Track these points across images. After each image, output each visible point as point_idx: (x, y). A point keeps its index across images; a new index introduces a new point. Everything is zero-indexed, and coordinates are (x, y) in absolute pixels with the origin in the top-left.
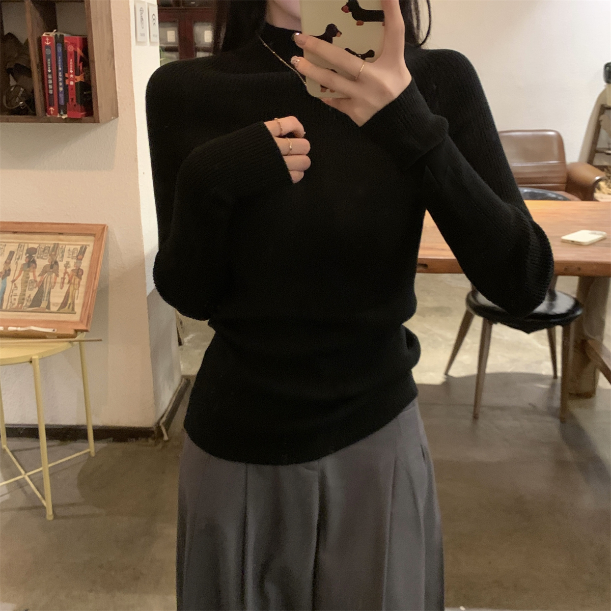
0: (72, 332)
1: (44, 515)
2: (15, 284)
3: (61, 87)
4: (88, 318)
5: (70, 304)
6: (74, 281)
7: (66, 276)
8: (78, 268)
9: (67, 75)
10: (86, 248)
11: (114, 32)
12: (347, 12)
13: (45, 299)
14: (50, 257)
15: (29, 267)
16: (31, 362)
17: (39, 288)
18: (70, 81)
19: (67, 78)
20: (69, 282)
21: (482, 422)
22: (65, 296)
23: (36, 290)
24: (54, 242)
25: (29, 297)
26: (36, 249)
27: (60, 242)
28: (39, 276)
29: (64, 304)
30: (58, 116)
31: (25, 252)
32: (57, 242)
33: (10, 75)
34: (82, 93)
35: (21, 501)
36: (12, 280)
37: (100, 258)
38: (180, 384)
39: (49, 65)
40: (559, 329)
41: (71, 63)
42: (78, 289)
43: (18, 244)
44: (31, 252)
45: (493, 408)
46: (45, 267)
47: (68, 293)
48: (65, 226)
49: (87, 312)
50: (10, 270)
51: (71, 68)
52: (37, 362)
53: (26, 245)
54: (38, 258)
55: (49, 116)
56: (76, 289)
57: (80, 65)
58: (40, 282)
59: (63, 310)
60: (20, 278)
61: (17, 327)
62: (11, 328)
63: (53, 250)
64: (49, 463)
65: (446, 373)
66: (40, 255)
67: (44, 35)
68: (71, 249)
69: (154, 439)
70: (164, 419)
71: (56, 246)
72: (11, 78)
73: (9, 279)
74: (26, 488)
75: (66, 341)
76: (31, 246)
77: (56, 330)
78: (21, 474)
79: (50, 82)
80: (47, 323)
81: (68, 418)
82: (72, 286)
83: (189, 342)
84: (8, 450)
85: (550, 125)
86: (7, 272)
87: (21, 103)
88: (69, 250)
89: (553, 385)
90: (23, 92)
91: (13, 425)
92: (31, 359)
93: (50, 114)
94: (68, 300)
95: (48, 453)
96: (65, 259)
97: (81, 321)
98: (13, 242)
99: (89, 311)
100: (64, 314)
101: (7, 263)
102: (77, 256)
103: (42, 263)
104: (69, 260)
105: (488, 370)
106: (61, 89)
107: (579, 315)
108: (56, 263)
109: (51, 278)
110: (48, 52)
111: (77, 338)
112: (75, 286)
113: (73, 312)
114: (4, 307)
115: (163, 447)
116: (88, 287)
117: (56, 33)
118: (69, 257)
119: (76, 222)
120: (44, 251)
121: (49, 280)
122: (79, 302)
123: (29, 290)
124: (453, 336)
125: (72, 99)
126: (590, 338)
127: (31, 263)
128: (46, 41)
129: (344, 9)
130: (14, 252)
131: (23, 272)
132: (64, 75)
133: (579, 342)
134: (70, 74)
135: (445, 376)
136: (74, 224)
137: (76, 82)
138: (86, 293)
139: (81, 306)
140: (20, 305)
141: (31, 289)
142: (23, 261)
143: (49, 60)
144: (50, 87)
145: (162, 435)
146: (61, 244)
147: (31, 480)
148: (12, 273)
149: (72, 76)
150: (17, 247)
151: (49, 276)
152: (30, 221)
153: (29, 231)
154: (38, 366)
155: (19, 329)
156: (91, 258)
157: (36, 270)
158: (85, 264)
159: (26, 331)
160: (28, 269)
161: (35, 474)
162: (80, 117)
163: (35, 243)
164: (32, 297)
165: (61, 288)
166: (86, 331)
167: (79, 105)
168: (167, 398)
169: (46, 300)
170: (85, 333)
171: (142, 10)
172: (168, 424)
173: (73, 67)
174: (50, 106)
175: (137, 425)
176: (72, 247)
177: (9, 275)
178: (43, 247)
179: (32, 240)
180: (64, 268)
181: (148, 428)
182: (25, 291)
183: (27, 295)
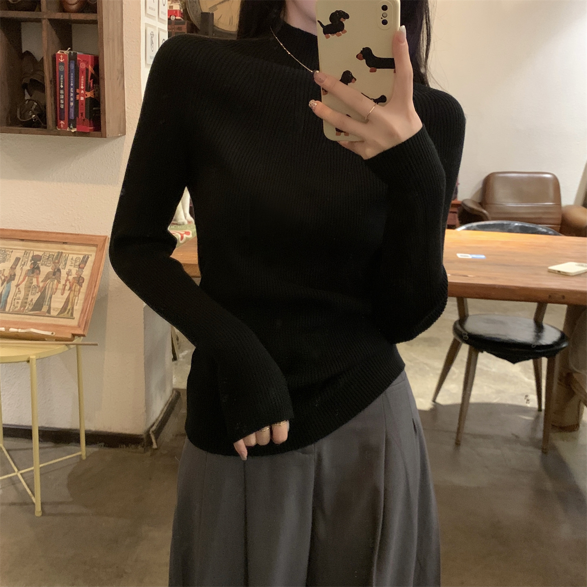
0: (70, 336)
1: (33, 511)
2: (19, 289)
3: (72, 102)
4: (86, 324)
5: (69, 310)
6: (75, 288)
7: (68, 283)
8: (79, 276)
9: (78, 91)
10: (88, 258)
11: (124, 53)
12: (361, 59)
13: (46, 304)
14: (53, 265)
15: (33, 273)
16: (28, 361)
17: (41, 294)
18: (80, 96)
19: (78, 94)
20: (70, 289)
21: (464, 449)
22: (65, 302)
23: (38, 295)
24: (58, 251)
25: (32, 300)
26: (41, 256)
27: (63, 251)
28: (42, 281)
29: (64, 309)
30: (68, 130)
31: (30, 258)
32: (60, 251)
33: (26, 90)
34: (91, 109)
35: (12, 497)
36: (16, 284)
37: (101, 268)
38: (171, 396)
39: (62, 81)
40: (544, 361)
41: (82, 80)
42: (78, 296)
43: (24, 251)
44: (36, 259)
45: (475, 436)
46: (48, 274)
47: (68, 300)
48: (69, 236)
49: (85, 318)
50: (15, 275)
51: (82, 85)
52: (34, 363)
53: (32, 252)
54: (42, 265)
55: (59, 129)
56: (76, 296)
57: (91, 82)
58: (42, 287)
59: (62, 315)
60: (24, 283)
61: (18, 328)
62: (12, 330)
63: (57, 258)
64: (40, 464)
65: (434, 400)
66: (45, 262)
67: (59, 52)
68: (74, 259)
69: (143, 446)
70: (154, 428)
71: (60, 254)
72: (26, 93)
73: (14, 283)
75: (64, 344)
76: (36, 253)
77: (54, 333)
78: (14, 472)
79: (62, 97)
80: (46, 326)
81: (63, 421)
82: (72, 293)
83: (184, 357)
84: (4, 449)
85: (546, 168)
86: (12, 277)
87: (34, 116)
88: (72, 259)
89: (537, 417)
90: (36, 106)
91: (10, 425)
92: (29, 358)
93: (60, 128)
94: (67, 306)
95: (41, 454)
96: (68, 267)
97: (79, 326)
98: (20, 249)
99: (87, 317)
100: (63, 319)
101: (13, 268)
102: (79, 265)
103: (45, 270)
104: (72, 268)
105: (473, 399)
106: (72, 104)
107: (565, 347)
108: (59, 270)
110: (61, 68)
111: (75, 342)
112: (75, 293)
113: (72, 317)
114: (7, 310)
115: (152, 455)
116: (87, 295)
117: (70, 51)
118: (72, 266)
119: (81, 233)
120: (48, 259)
121: (51, 286)
122: (78, 308)
123: (31, 295)
124: (440, 365)
125: (82, 114)
126: (575, 372)
127: (35, 269)
128: (60, 58)
129: (358, 56)
130: (20, 259)
131: (27, 278)
132: (75, 91)
133: (564, 375)
134: (81, 89)
135: (433, 403)
136: (78, 235)
137: (86, 97)
138: (86, 299)
139: (80, 312)
140: (22, 308)
141: (34, 294)
142: (28, 267)
143: (62, 76)
144: (62, 102)
145: (151, 443)
146: (64, 253)
147: (23, 478)
148: (17, 278)
149: (82, 92)
150: (23, 254)
151: (52, 283)
152: (37, 230)
153: (36, 239)
154: (35, 366)
155: (20, 330)
156: (93, 267)
157: (40, 276)
158: (86, 273)
159: (26, 332)
160: (32, 275)
161: (27, 472)
162: (88, 131)
163: (40, 251)
164: (34, 302)
165: (62, 295)
166: (84, 336)
167: (88, 120)
168: (158, 408)
170: (82, 338)
171: (152, 35)
172: (158, 432)
173: (84, 84)
174: (61, 120)
175: (128, 432)
176: (75, 257)
177: (14, 279)
178: (48, 255)
179: (38, 247)
180: (66, 276)
181: (139, 435)
182: (28, 295)
183: (29, 300)
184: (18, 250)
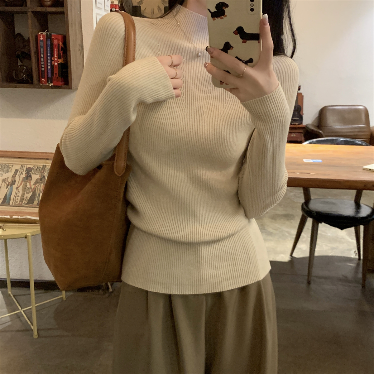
1: (32, 335)
2: (18, 190)
3: (49, 66)
9: (53, 59)
11: (83, 33)
12: (236, 34)
14: (40, 174)
15: (27, 179)
16: (26, 237)
17: (33, 193)
18: (55, 62)
19: (53, 61)
21: (313, 286)
23: (31, 194)
24: (43, 164)
26: (32, 168)
27: (47, 165)
28: (33, 185)
30: (47, 85)
31: (25, 170)
32: (45, 164)
33: (18, 59)
34: (62, 70)
35: (18, 326)
36: (16, 187)
39: (42, 53)
40: (362, 227)
41: (56, 51)
43: (21, 165)
44: (29, 170)
45: (319, 277)
46: (37, 180)
48: (50, 154)
50: (15, 181)
51: (56, 55)
52: (30, 237)
53: (26, 165)
55: (41, 84)
57: (61, 53)
58: (33, 189)
60: (21, 186)
61: (18, 216)
62: (14, 217)
63: (42, 169)
64: (36, 304)
65: (291, 255)
66: (34, 172)
67: (39, 34)
69: (103, 290)
71: (44, 167)
72: (19, 61)
73: (15, 186)
74: (22, 318)
76: (29, 166)
78: (19, 310)
79: (43, 63)
80: (37, 214)
81: (49, 276)
84: (12, 295)
86: (13, 182)
87: (24, 76)
89: (358, 264)
90: (26, 69)
92: (26, 235)
95: (36, 298)
98: (18, 164)
101: (14, 176)
103: (35, 177)
105: (316, 254)
106: (49, 67)
108: (44, 177)
109: (40, 186)
110: (41, 44)
114: (11, 204)
115: (109, 296)
117: (47, 33)
120: (37, 170)
121: (39, 187)
123: (26, 193)
124: (294, 232)
125: (56, 74)
127: (28, 177)
128: (41, 37)
129: (235, 32)
130: (18, 170)
131: (23, 182)
132: (51, 59)
135: (291, 257)
137: (58, 63)
140: (21, 203)
143: (42, 49)
144: (43, 66)
145: (108, 288)
147: (25, 314)
148: (17, 182)
149: (56, 59)
150: (20, 167)
151: (39, 186)
153: (28, 157)
154: (30, 240)
157: (32, 181)
159: (23, 218)
160: (26, 181)
161: (27, 310)
162: (61, 85)
163: (31, 165)
164: (28, 198)
167: (60, 78)
169: (37, 200)
174: (43, 78)
177: (15, 184)
178: (36, 167)
179: (30, 162)
182: (24, 194)
183: (25, 197)
184: (16, 164)
